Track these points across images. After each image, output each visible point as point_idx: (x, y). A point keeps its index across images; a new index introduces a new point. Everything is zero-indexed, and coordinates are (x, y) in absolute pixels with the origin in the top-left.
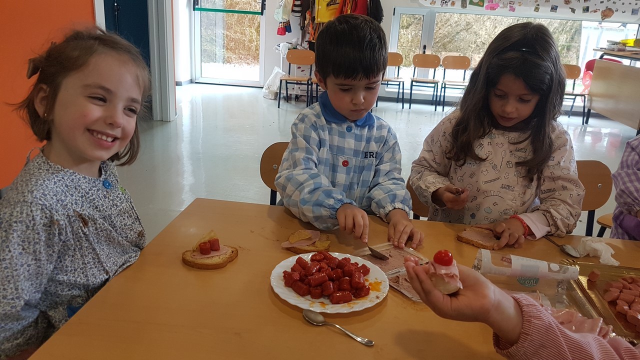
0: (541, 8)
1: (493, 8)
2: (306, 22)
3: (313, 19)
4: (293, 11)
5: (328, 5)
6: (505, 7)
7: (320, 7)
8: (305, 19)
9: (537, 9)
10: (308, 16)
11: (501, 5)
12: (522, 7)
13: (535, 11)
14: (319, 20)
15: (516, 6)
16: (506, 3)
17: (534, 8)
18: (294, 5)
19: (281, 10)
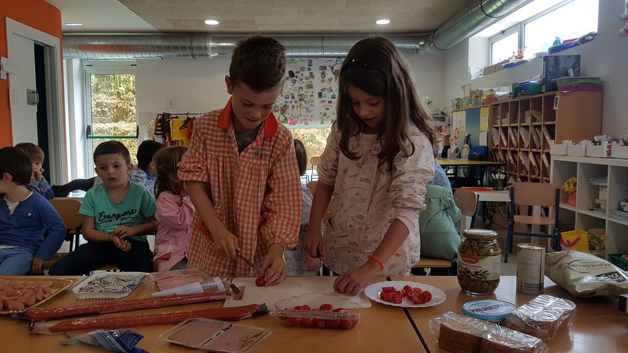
0: (325, 122)
1: (294, 124)
2: (166, 141)
3: (170, 139)
4: (156, 134)
5: (180, 129)
6: (301, 122)
7: (174, 130)
8: (166, 139)
9: (322, 123)
10: (167, 137)
11: (299, 122)
12: (312, 122)
13: (321, 123)
14: (174, 138)
15: (308, 121)
16: (301, 120)
17: (320, 122)
18: (156, 130)
19: (147, 134)
